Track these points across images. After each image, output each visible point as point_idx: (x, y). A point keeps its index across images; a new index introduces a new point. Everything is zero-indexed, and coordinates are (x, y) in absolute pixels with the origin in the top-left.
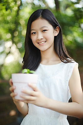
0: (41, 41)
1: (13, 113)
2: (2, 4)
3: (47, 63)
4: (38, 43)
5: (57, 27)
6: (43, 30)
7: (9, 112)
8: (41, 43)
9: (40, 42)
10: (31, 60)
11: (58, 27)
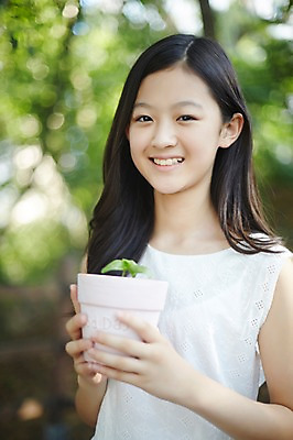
0: (164, 154)
1: (31, 410)
2: (10, 14)
3: (178, 247)
4: (152, 159)
5: (235, 116)
6: (183, 117)
7: (19, 405)
8: (163, 162)
9: (161, 159)
10: (121, 224)
11: (239, 118)
